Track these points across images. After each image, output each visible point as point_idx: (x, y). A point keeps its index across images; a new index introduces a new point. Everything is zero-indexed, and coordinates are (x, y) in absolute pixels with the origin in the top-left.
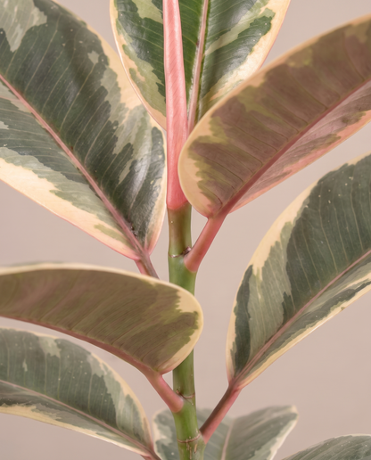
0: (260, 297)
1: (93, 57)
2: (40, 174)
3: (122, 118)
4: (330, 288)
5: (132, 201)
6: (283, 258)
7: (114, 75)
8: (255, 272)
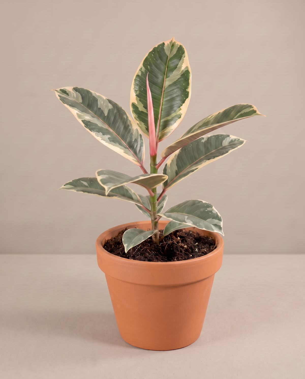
0: (170, 171)
1: (125, 117)
2: (121, 148)
3: (133, 132)
4: (188, 168)
5: (138, 152)
6: (175, 163)
7: (130, 121)
8: (168, 165)
